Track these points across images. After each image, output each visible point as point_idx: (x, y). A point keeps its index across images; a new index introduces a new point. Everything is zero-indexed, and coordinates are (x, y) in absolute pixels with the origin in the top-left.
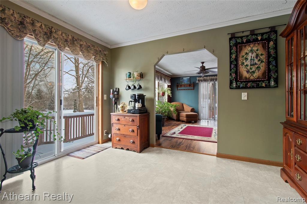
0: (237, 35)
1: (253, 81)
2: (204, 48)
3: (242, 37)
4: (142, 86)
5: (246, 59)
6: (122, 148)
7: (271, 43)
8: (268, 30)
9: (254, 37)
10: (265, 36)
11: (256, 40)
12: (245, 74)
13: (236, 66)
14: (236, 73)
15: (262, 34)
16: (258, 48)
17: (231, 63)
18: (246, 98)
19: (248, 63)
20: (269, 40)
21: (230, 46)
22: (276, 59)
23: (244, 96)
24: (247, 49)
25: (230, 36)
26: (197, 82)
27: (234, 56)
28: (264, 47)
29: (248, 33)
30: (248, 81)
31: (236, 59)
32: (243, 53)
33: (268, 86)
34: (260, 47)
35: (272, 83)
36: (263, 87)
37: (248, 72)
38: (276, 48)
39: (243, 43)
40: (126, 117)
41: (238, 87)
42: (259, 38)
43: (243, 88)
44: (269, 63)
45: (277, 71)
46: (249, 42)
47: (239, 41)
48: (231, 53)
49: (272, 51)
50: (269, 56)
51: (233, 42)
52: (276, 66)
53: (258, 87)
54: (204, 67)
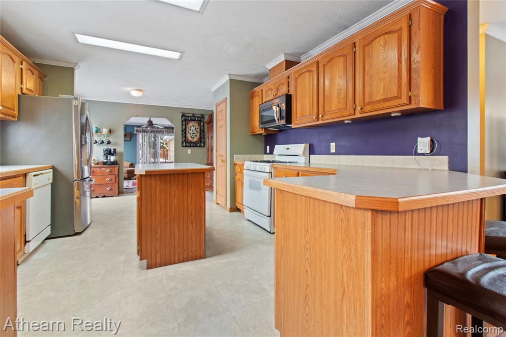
0: (186, 115)
1: (194, 143)
2: (166, 118)
3: (188, 117)
4: (111, 141)
5: (190, 130)
6: (97, 197)
7: (202, 123)
8: (200, 116)
9: (194, 118)
10: (199, 119)
11: (195, 120)
12: (190, 139)
13: (185, 133)
14: (185, 137)
15: (198, 117)
16: (195, 124)
17: (182, 131)
18: (190, 153)
19: (191, 132)
20: (201, 121)
21: (182, 121)
22: (204, 131)
23: (189, 151)
24: (191, 124)
25: (181, 114)
26: (135, 132)
27: (184, 127)
28: (198, 124)
29: (191, 115)
30: (191, 143)
31: (185, 129)
32: (189, 126)
33: (200, 146)
34: (197, 124)
35: (202, 145)
36: (198, 147)
37: (191, 137)
38: (204, 126)
39: (189, 120)
40: (103, 169)
41: (186, 146)
42: (197, 119)
43: (189, 146)
44: (201, 134)
45: (204, 139)
46: (191, 120)
47: (187, 118)
48: (182, 125)
49: (202, 128)
50: (201, 130)
51: (184, 118)
52: (204, 136)
53: (196, 146)
54: (152, 121)
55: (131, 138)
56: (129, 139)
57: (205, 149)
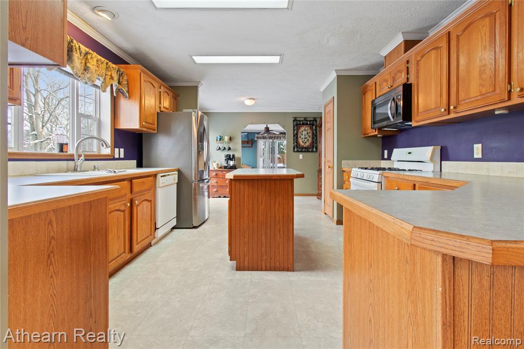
0: (298, 119)
1: (305, 148)
2: (278, 123)
3: (300, 121)
4: (231, 148)
5: (302, 134)
6: (219, 197)
7: (314, 127)
8: (312, 119)
9: (306, 122)
10: (311, 123)
11: (307, 124)
12: (302, 144)
13: (297, 138)
14: (297, 142)
15: (310, 121)
16: (308, 128)
17: (294, 136)
18: (302, 158)
19: (303, 137)
20: (313, 125)
21: (294, 126)
22: (316, 136)
23: (301, 156)
24: (302, 129)
25: (293, 119)
26: (256, 139)
27: (295, 132)
28: (311, 129)
29: (303, 119)
30: (303, 148)
31: (297, 134)
32: (300, 131)
33: (312, 151)
34: (309, 128)
35: (314, 150)
36: (310, 152)
37: (303, 142)
38: (316, 130)
39: (300, 124)
40: (224, 172)
41: (298, 151)
42: (309, 123)
43: (300, 152)
44: (313, 138)
45: (316, 143)
46: (303, 124)
47: (298, 123)
48: (294, 130)
49: (314, 132)
50: (313, 134)
51: (295, 123)
52: (316, 140)
53: (308, 151)
54: (268, 128)
55: (252, 144)
56: (250, 145)
57: (317, 154)
